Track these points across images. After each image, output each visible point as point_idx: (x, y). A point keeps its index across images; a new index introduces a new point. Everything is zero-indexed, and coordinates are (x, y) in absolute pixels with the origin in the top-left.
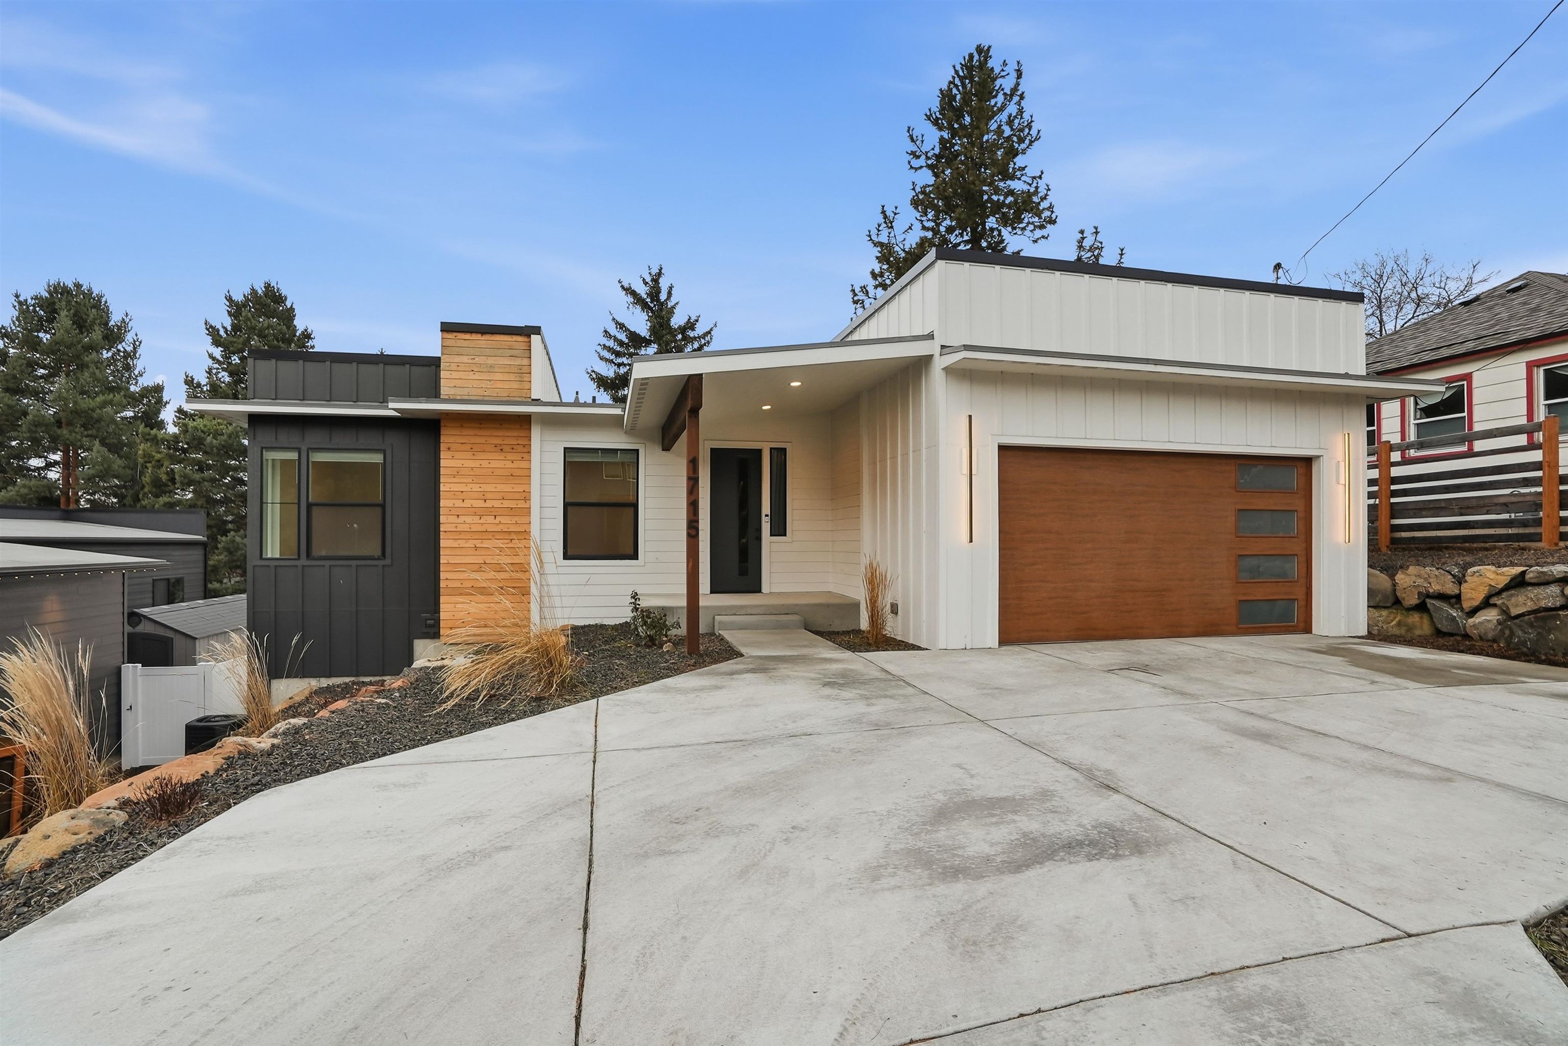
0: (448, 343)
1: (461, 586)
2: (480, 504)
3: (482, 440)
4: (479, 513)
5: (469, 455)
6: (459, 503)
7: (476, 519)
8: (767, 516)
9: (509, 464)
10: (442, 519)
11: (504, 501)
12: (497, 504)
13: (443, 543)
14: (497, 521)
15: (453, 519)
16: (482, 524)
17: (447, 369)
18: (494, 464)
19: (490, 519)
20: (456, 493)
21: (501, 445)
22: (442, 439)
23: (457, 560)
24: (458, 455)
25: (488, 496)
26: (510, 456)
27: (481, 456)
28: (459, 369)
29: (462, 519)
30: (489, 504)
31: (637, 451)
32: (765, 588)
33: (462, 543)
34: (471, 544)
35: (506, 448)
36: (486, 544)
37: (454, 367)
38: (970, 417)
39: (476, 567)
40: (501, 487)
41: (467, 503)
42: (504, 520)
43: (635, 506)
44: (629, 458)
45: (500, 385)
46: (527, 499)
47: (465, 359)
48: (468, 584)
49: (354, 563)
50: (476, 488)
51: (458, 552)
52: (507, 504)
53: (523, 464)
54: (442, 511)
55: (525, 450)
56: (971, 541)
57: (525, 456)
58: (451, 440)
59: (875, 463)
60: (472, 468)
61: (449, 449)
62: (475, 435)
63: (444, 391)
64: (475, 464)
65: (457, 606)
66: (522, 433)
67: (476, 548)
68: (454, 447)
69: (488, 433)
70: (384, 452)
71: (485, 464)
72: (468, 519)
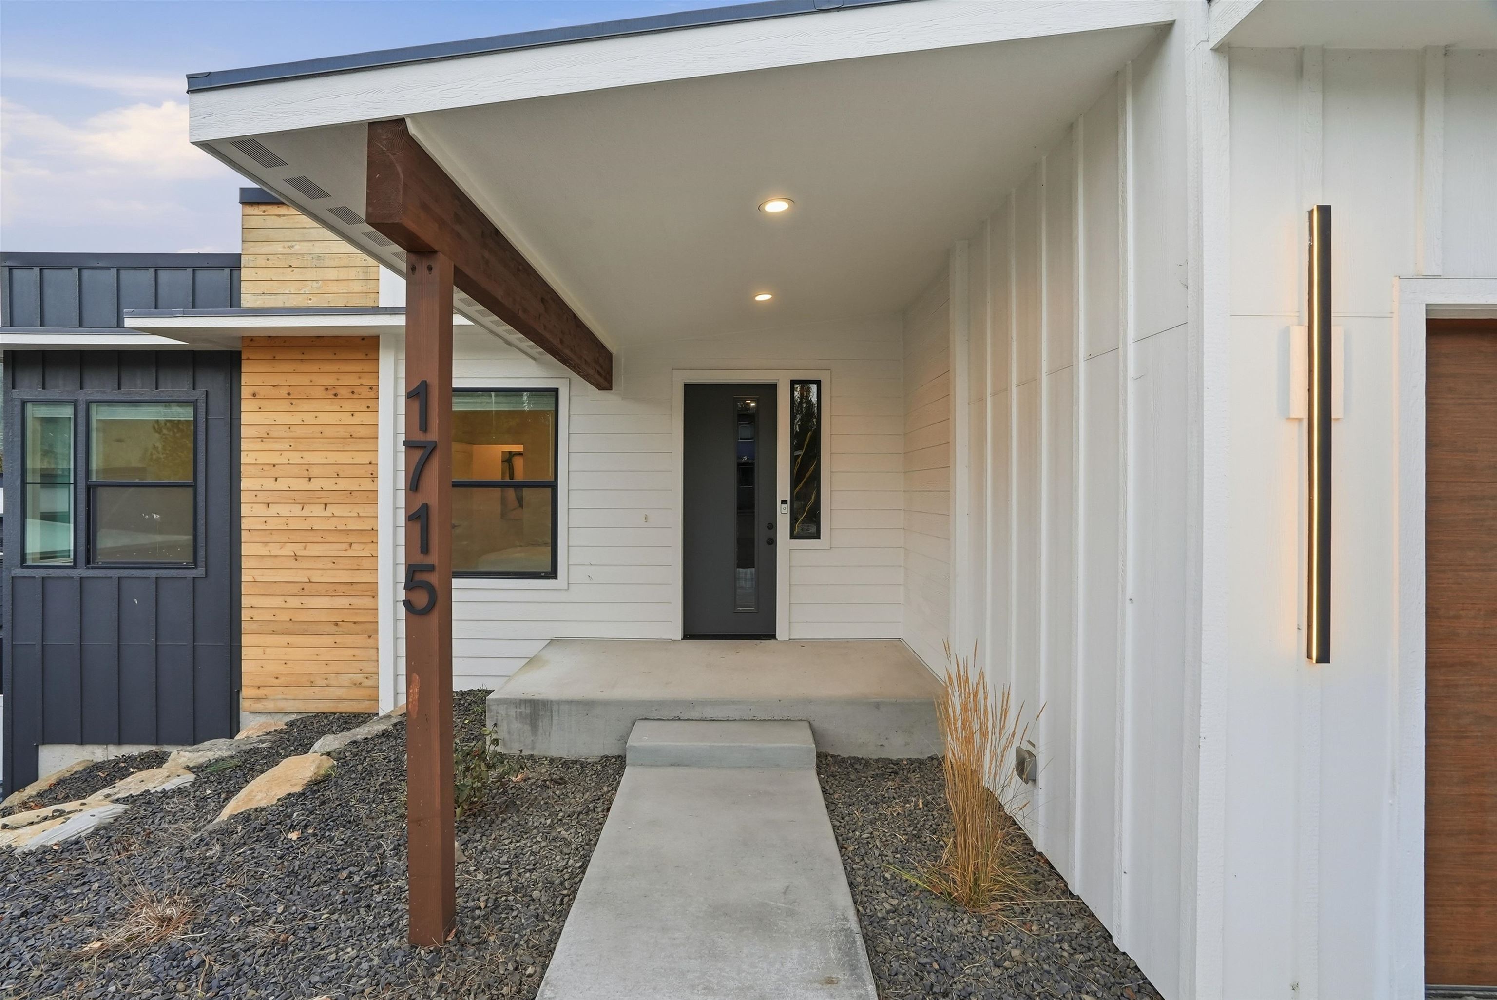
0: (253, 222)
1: (273, 619)
2: (302, 484)
3: (304, 380)
4: (303, 500)
5: (284, 405)
6: (269, 484)
7: (296, 510)
8: (784, 502)
9: (347, 419)
10: (245, 510)
11: (339, 480)
12: (328, 484)
13: (245, 550)
14: (328, 513)
15: (260, 510)
16: (306, 518)
17: (251, 264)
18: (324, 418)
19: (318, 510)
20: (265, 468)
21: (334, 387)
22: (244, 379)
23: (270, 577)
24: (267, 405)
25: (314, 472)
26: (348, 406)
27: (305, 406)
28: (270, 263)
29: (274, 510)
30: (316, 484)
31: (556, 391)
32: (782, 631)
33: (275, 550)
34: (288, 550)
35: (343, 392)
36: (314, 550)
37: (261, 261)
38: (1325, 212)
39: (296, 589)
40: (334, 458)
41: (282, 484)
42: (338, 510)
43: (553, 487)
44: (545, 405)
45: (333, 287)
46: (374, 477)
47: (279, 248)
48: (284, 617)
49: (153, 573)
50: (295, 458)
51: (269, 563)
52: (343, 484)
53: (366, 418)
54: (244, 497)
55: (372, 395)
56: (1324, 657)
57: (370, 403)
58: (258, 379)
59: (981, 399)
60: (290, 426)
61: (254, 395)
62: (295, 372)
63: (247, 300)
64: (295, 419)
65: (268, 650)
66: (367, 367)
67: (296, 557)
68: (262, 391)
69: (315, 367)
70: (194, 404)
71: (309, 418)
72: (284, 510)
